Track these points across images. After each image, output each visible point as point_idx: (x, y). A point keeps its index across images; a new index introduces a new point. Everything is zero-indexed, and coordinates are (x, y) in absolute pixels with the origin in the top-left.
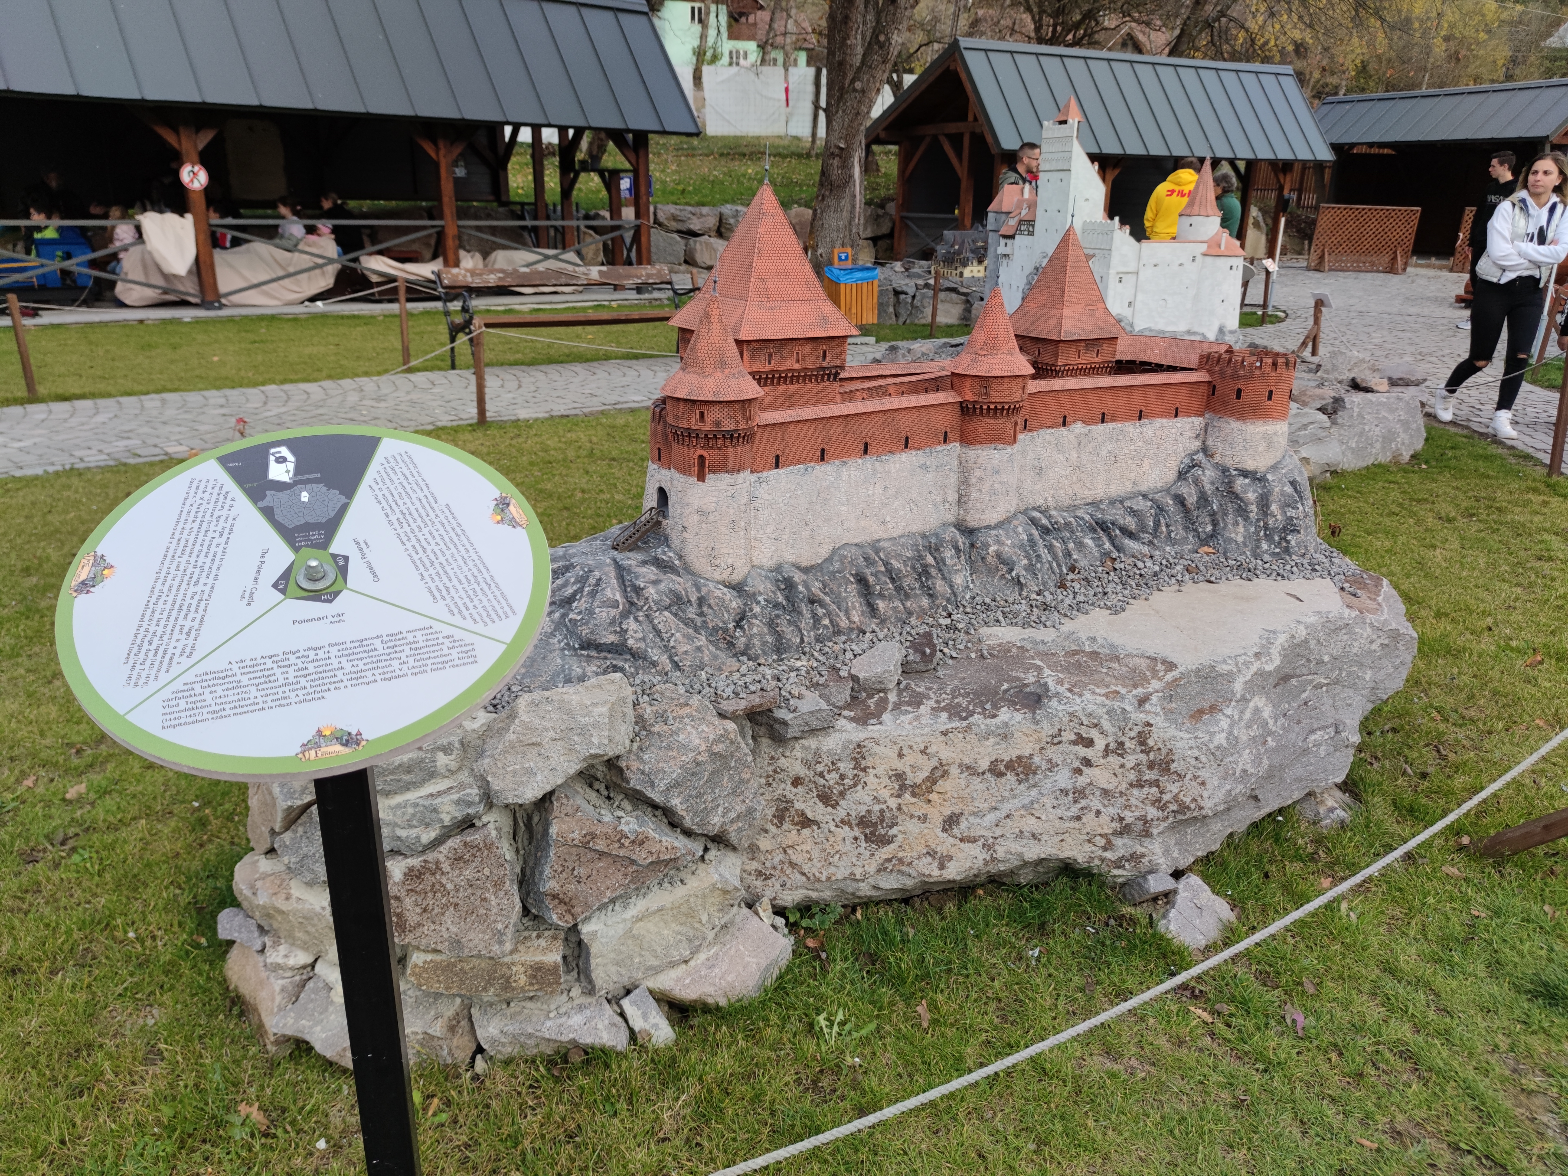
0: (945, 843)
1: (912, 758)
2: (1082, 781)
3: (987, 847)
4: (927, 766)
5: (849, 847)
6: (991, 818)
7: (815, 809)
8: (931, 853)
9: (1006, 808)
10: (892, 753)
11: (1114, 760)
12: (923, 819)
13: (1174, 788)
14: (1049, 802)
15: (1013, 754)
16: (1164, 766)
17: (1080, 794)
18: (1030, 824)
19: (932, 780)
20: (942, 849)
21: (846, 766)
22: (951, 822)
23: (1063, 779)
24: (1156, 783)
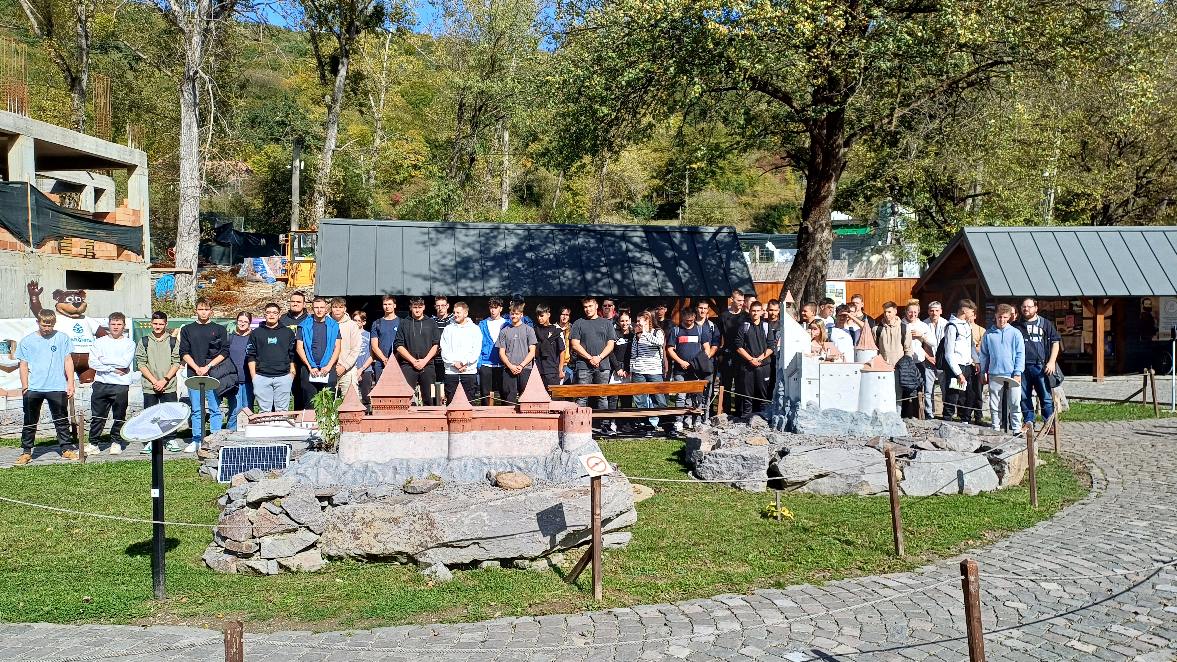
0: (373, 542)
1: (367, 514)
2: (412, 527)
3: (385, 545)
4: (371, 517)
5: (348, 539)
6: (387, 536)
7: (342, 527)
8: (369, 544)
9: (391, 533)
10: (362, 512)
11: (420, 521)
12: (368, 533)
13: (435, 532)
14: (402, 533)
15: (394, 516)
16: (432, 524)
17: (411, 531)
18: (397, 539)
19: (373, 521)
20: (372, 544)
21: (350, 515)
22: (376, 535)
23: (407, 526)
24: (430, 530)
